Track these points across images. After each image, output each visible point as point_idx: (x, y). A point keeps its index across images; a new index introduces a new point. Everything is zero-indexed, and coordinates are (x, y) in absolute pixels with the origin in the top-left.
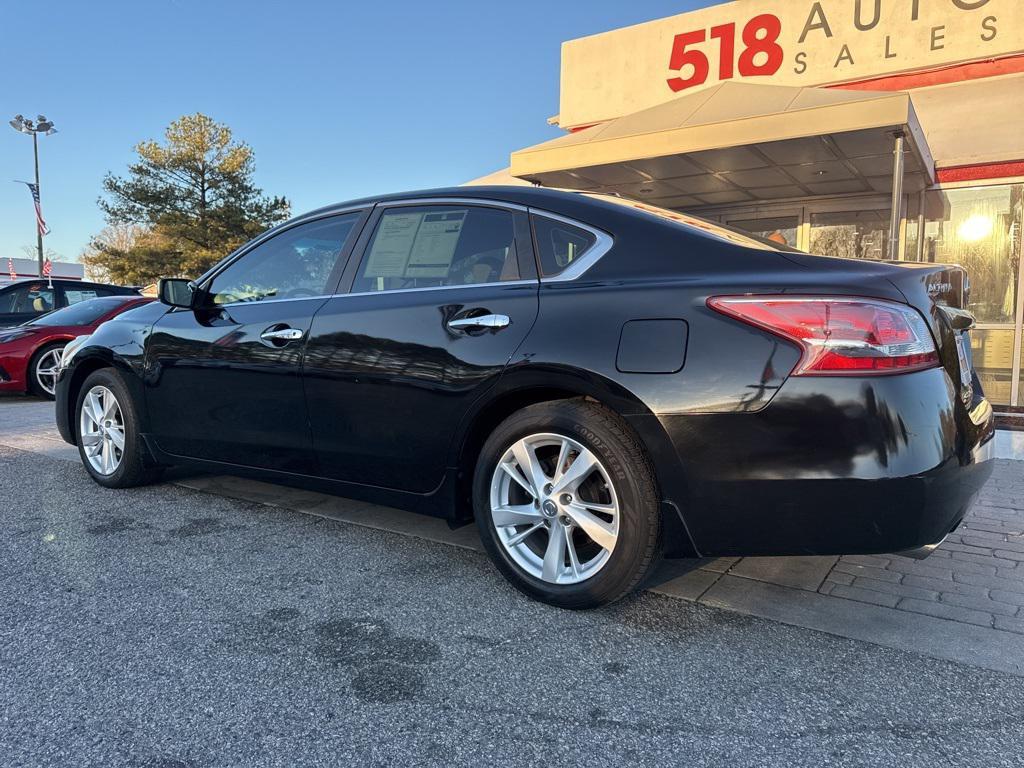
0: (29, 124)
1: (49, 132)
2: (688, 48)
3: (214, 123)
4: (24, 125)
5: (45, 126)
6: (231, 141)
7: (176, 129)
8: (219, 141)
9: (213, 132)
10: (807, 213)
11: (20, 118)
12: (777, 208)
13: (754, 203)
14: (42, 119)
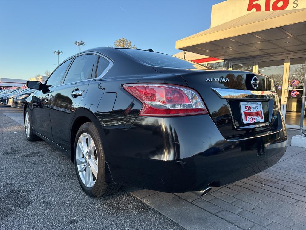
0: (79, 43)
1: (83, 45)
2: (254, 3)
3: (127, 40)
4: (77, 43)
5: (82, 43)
6: (131, 45)
7: (117, 43)
8: (128, 45)
9: (127, 43)
10: (289, 58)
11: (76, 42)
12: (277, 57)
13: (268, 55)
14: (82, 41)
